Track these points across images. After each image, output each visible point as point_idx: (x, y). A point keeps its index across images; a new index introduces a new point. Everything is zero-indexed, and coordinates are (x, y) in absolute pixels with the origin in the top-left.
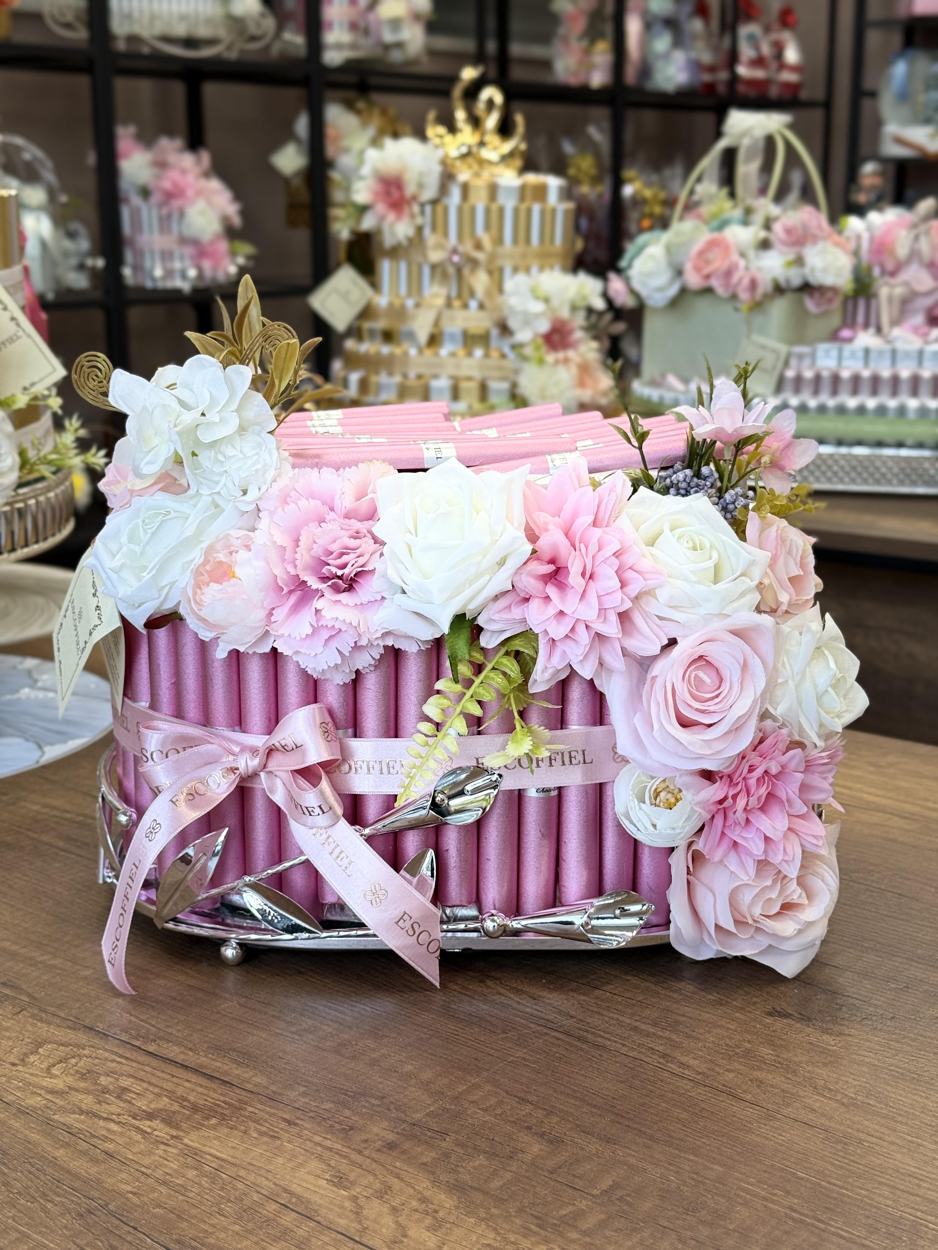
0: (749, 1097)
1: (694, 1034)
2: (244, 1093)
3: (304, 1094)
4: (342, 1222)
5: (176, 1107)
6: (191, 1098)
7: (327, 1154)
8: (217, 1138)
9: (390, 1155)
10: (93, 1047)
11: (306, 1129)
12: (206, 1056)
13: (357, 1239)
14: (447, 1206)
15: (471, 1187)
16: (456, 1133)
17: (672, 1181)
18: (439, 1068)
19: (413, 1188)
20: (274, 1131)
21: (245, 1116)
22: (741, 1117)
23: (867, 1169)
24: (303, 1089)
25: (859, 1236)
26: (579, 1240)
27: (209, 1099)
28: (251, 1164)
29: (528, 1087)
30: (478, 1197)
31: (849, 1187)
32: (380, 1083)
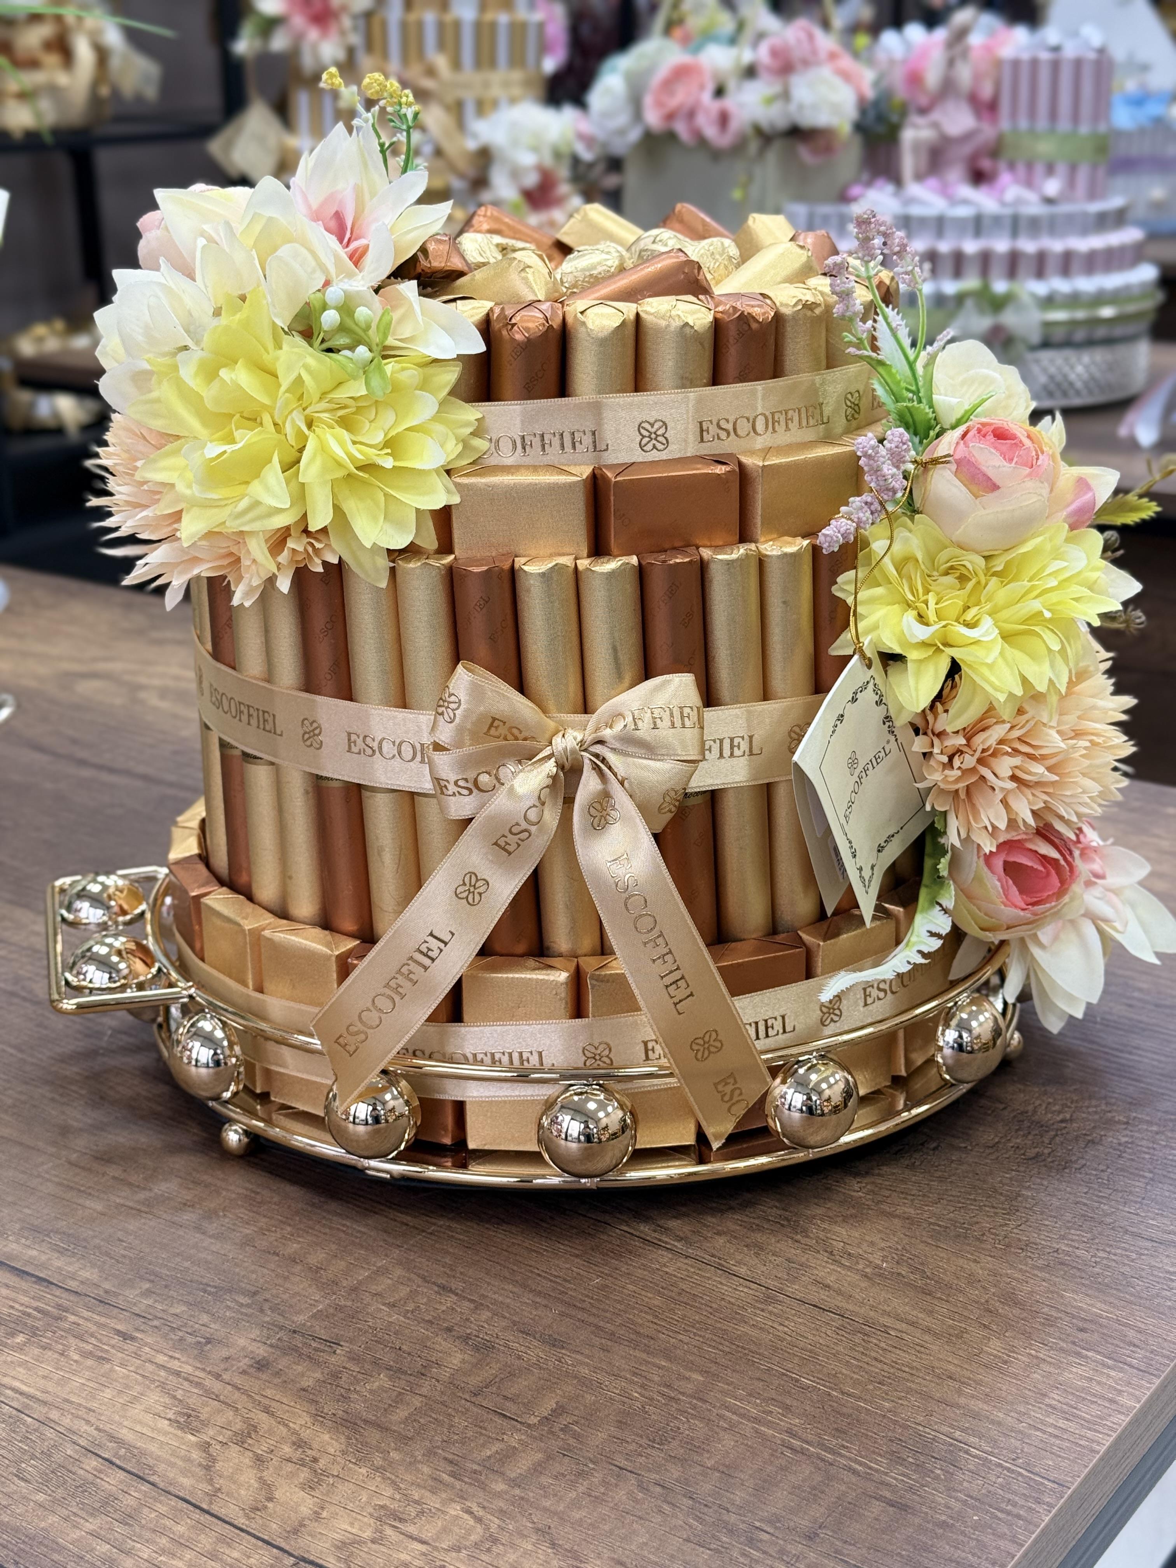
0: (743, 1270)
2: (65, 1295)
4: (186, 1482)
9: (258, 1379)
13: (205, 1506)
14: (332, 1451)
15: (366, 1421)
16: (351, 1341)
17: (636, 1399)
18: (334, 1247)
19: (287, 1426)
20: (103, 1350)
22: (733, 1300)
23: (892, 1371)
25: (877, 1471)
26: (506, 1493)
30: (374, 1436)
31: (868, 1397)
32: (253, 1272)
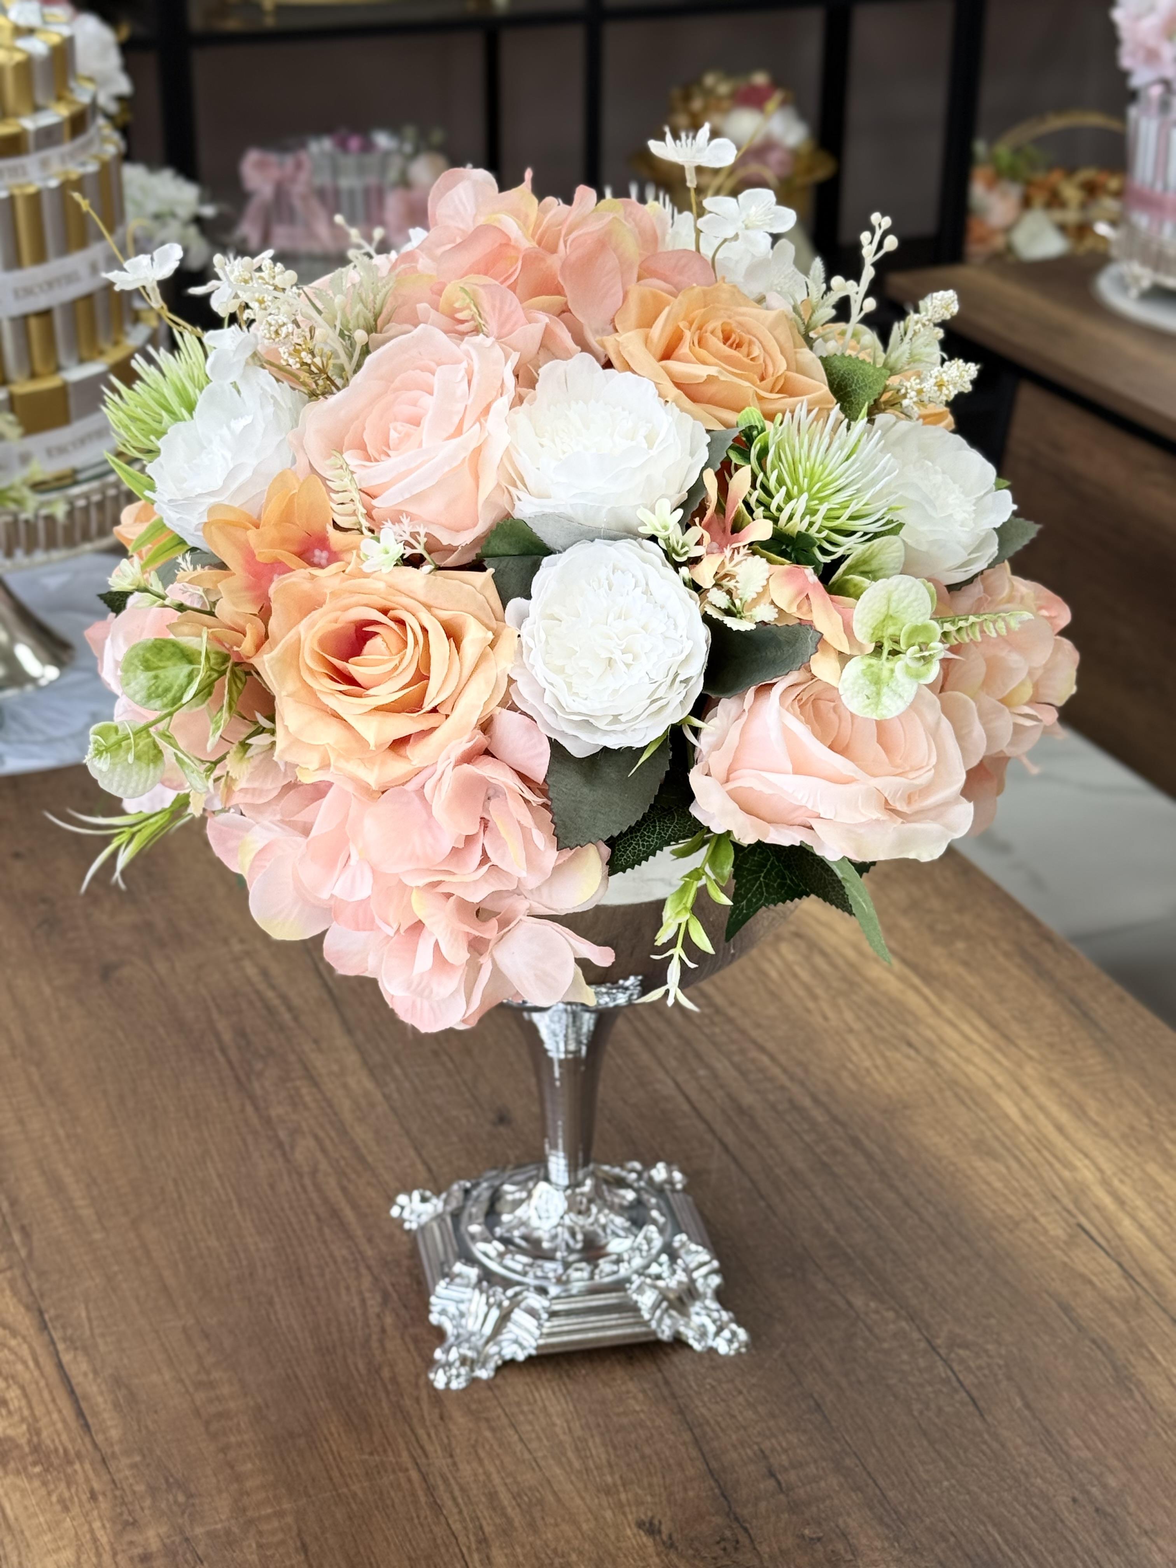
1: (540, 1523)
3: (134, 1466)
5: (23, 1441)
6: (44, 1434)
7: (89, 1546)
8: (23, 1491)
10: (24, 1338)
11: (98, 1508)
12: (99, 1386)
21: (64, 1472)
24: (137, 1458)
27: (57, 1441)
28: (22, 1532)
29: (323, 1533)
